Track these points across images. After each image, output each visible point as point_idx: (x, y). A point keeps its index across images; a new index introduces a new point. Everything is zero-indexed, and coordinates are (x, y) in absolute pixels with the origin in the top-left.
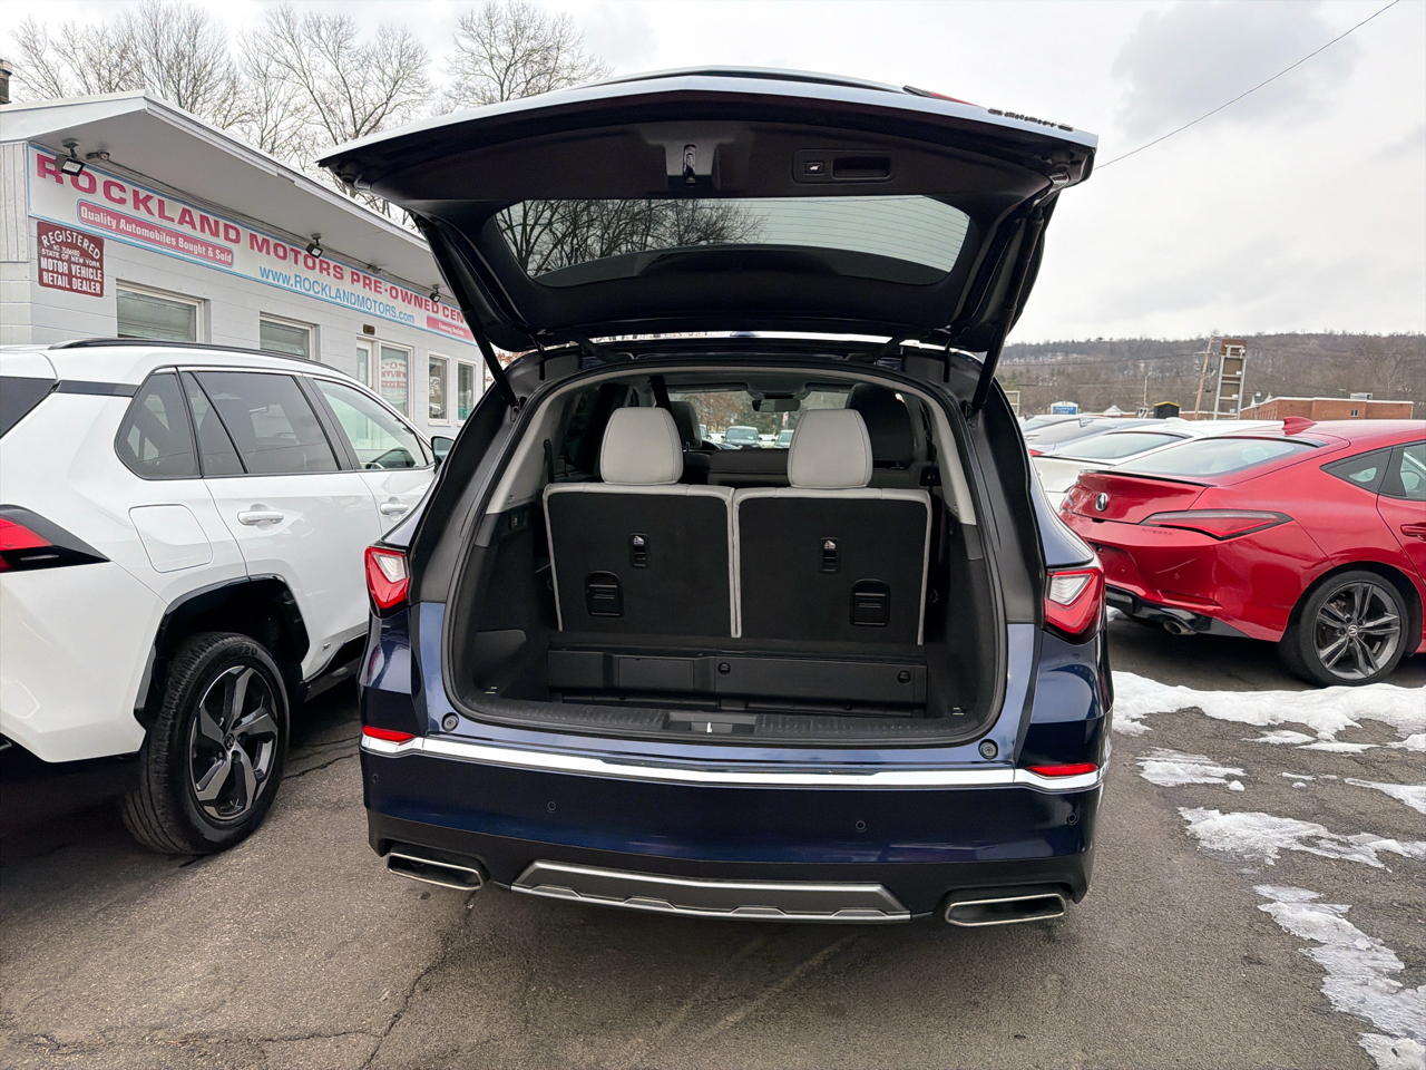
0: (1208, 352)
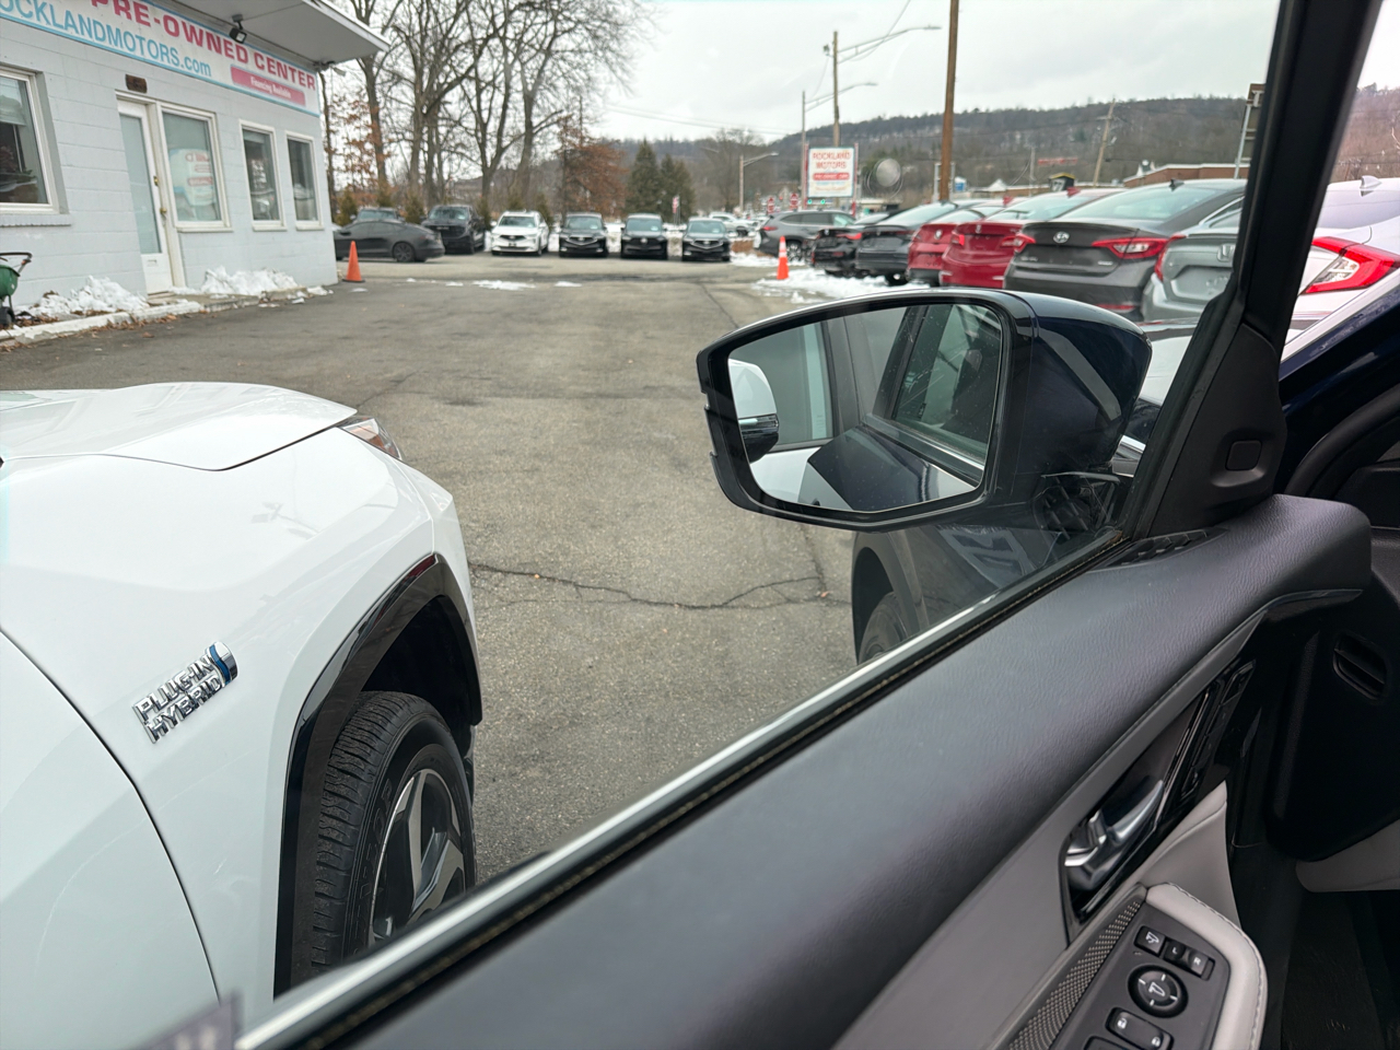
0: (1109, 117)
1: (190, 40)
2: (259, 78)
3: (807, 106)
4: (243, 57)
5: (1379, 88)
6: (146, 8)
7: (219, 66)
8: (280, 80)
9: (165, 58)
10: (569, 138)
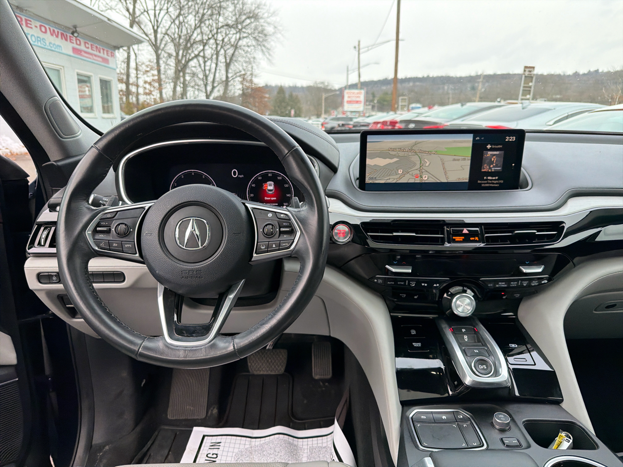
1: (52, 35)
2: (86, 52)
3: (349, 72)
4: (78, 42)
5: (600, 71)
6: (31, 21)
7: (67, 47)
8: (97, 53)
9: (39, 42)
10: (245, 83)
